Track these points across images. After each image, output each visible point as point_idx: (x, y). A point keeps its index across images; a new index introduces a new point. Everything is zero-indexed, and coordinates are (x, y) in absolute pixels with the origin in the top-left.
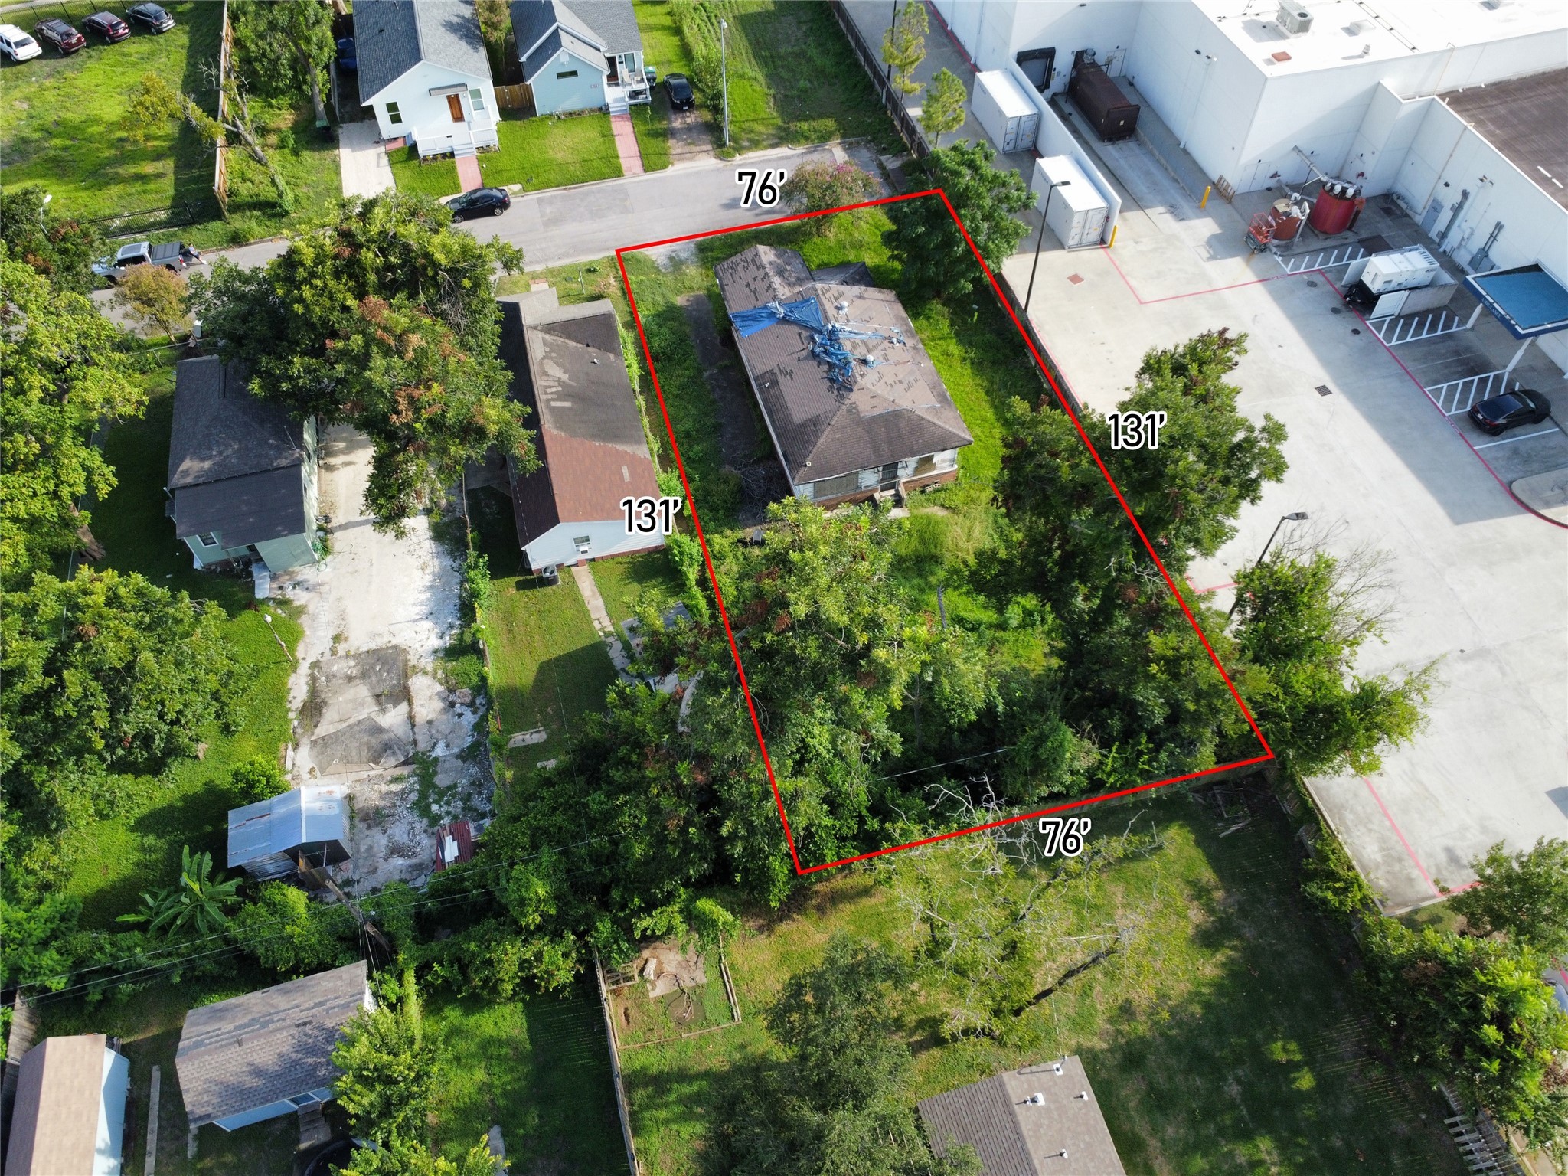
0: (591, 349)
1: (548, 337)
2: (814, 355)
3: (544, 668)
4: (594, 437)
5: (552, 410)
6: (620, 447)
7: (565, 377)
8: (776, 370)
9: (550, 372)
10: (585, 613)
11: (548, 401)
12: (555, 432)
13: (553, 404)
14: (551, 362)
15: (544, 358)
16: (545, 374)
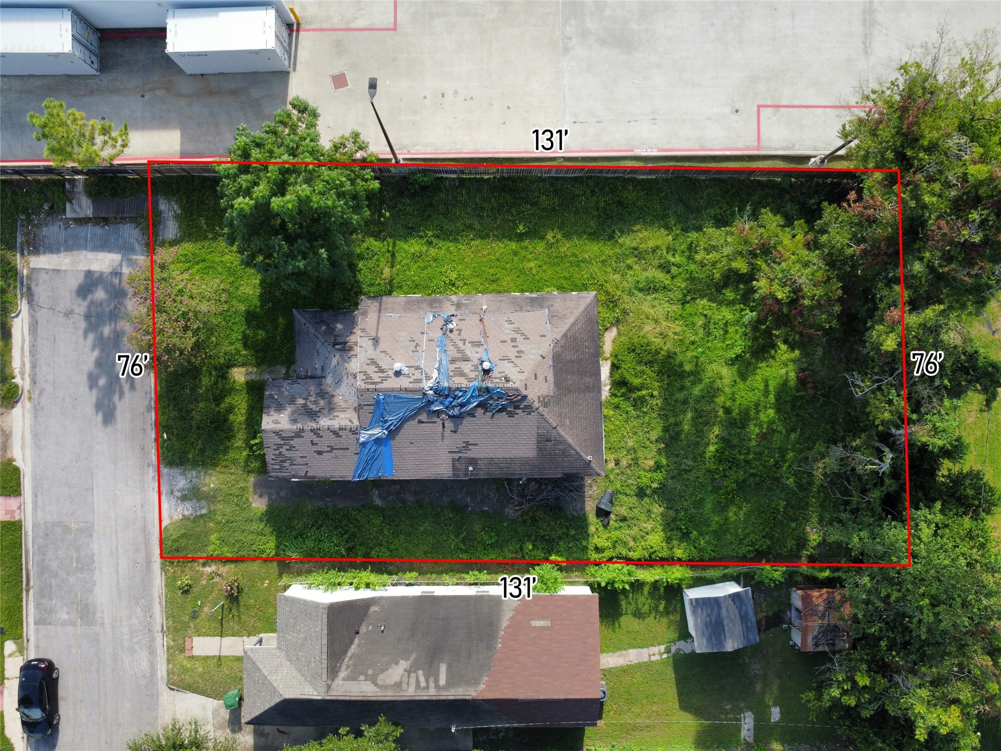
0: (363, 629)
1: (342, 674)
2: (457, 419)
3: (685, 705)
4: (490, 647)
5: (449, 684)
6: (505, 623)
7: (404, 664)
8: (456, 456)
9: (397, 679)
10: (640, 666)
11: (437, 687)
12: (482, 686)
13: (442, 682)
14: (381, 677)
15: (376, 685)
16: (398, 685)
